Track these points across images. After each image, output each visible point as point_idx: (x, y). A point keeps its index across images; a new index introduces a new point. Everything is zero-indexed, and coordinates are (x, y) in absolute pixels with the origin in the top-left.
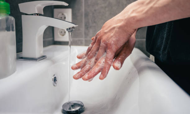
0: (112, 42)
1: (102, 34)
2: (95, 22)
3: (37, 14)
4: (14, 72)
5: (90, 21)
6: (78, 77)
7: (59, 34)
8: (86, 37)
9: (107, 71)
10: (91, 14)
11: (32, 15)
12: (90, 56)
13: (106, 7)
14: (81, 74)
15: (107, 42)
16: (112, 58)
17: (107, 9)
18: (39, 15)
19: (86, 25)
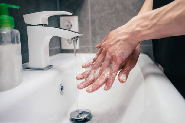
0: (118, 55)
1: (108, 46)
2: (102, 29)
3: (42, 25)
4: (21, 83)
5: (97, 28)
6: (82, 87)
7: (66, 42)
8: (93, 45)
9: (111, 82)
10: (98, 21)
11: (37, 25)
12: (94, 67)
13: (112, 13)
14: (85, 84)
15: (113, 54)
16: (117, 70)
17: (114, 15)
18: (44, 26)
19: (92, 33)
